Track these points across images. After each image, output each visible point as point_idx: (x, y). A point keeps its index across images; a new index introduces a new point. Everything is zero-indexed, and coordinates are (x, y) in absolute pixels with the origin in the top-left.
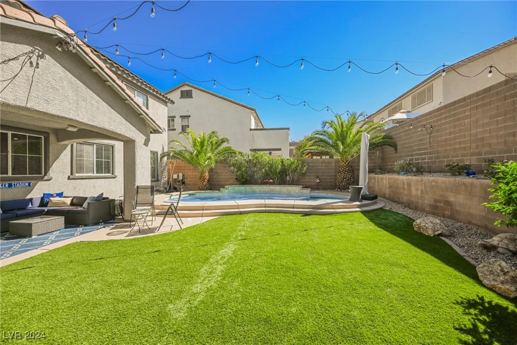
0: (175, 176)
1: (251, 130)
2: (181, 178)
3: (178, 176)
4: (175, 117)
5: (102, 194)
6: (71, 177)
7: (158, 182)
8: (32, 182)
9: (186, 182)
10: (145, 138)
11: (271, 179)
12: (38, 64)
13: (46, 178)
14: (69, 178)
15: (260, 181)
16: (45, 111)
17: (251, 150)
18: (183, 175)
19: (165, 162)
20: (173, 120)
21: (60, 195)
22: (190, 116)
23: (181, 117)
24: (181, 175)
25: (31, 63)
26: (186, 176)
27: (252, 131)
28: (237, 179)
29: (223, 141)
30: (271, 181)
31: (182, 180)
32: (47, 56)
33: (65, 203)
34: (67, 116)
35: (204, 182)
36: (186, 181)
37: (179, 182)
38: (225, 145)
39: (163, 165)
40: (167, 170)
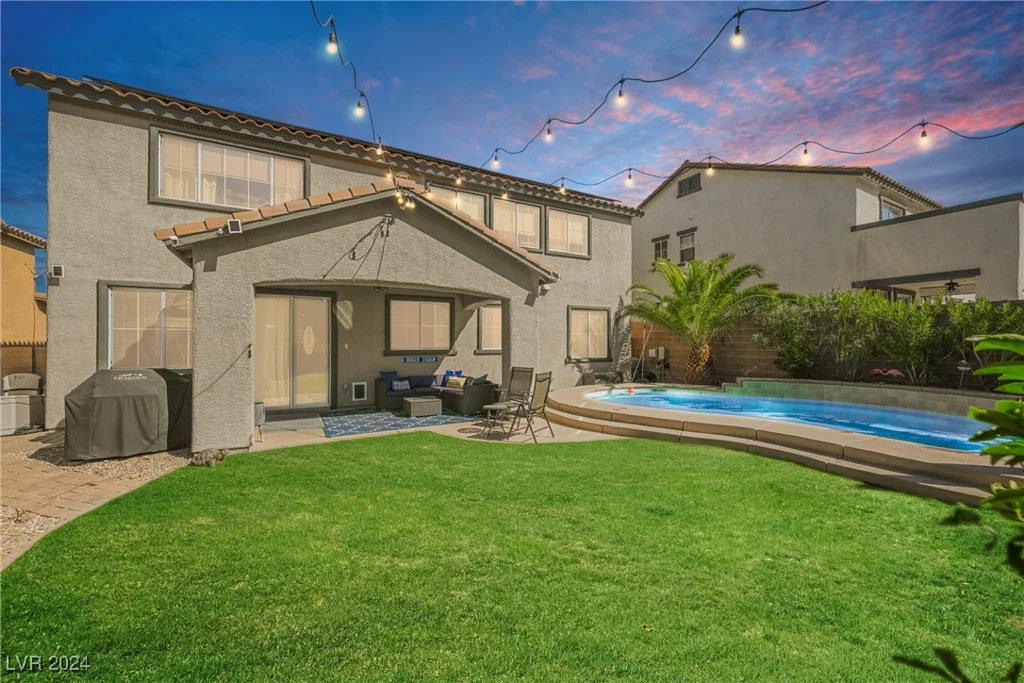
0: (652, 353)
1: (854, 229)
2: (661, 357)
3: (657, 352)
4: (668, 236)
5: (486, 376)
6: (478, 351)
7: (609, 363)
8: (440, 357)
9: (671, 365)
10: (528, 292)
11: (893, 366)
12: (388, 232)
13: (451, 352)
14: (475, 353)
15: (852, 372)
16: (393, 280)
17: (854, 285)
18: (667, 352)
19: (625, 327)
20: (665, 245)
21: (458, 374)
22: (695, 229)
23: (679, 234)
24: (662, 350)
25: (382, 233)
26: (671, 354)
27: (858, 233)
28: (777, 362)
29: (742, 273)
30: (894, 372)
31: (665, 360)
32: (396, 220)
33: (458, 384)
34: (416, 281)
35: (697, 366)
36: (673, 363)
37: (659, 363)
38: (750, 283)
39: (620, 332)
40: (629, 341)
